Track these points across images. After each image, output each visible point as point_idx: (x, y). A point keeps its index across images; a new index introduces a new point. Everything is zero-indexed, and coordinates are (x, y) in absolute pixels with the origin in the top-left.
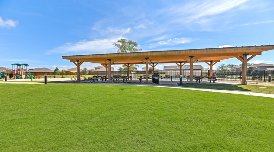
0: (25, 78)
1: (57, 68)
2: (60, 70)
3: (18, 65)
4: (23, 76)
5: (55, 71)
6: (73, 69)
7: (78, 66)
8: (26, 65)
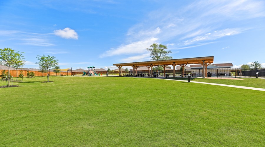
0: (94, 75)
1: (109, 68)
2: (111, 70)
3: (91, 67)
4: (93, 74)
5: (108, 70)
6: (117, 69)
7: (120, 68)
8: (94, 67)
